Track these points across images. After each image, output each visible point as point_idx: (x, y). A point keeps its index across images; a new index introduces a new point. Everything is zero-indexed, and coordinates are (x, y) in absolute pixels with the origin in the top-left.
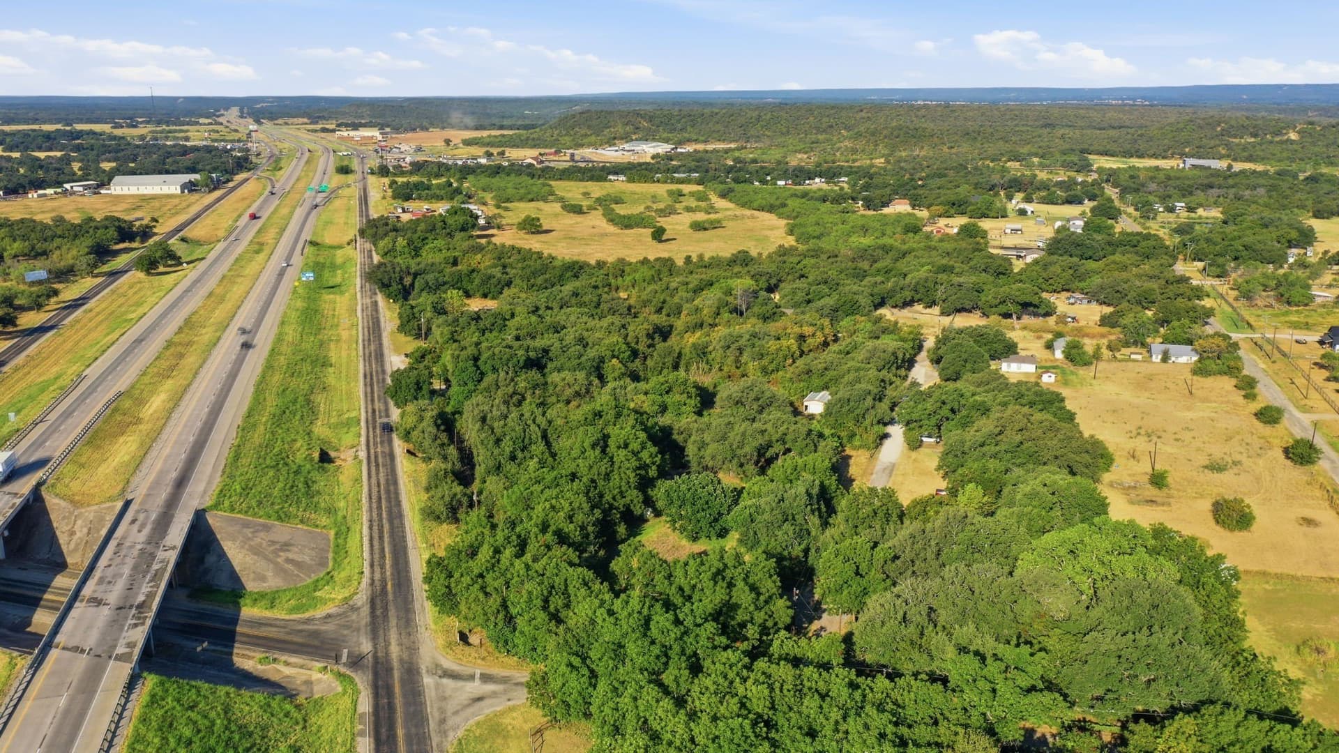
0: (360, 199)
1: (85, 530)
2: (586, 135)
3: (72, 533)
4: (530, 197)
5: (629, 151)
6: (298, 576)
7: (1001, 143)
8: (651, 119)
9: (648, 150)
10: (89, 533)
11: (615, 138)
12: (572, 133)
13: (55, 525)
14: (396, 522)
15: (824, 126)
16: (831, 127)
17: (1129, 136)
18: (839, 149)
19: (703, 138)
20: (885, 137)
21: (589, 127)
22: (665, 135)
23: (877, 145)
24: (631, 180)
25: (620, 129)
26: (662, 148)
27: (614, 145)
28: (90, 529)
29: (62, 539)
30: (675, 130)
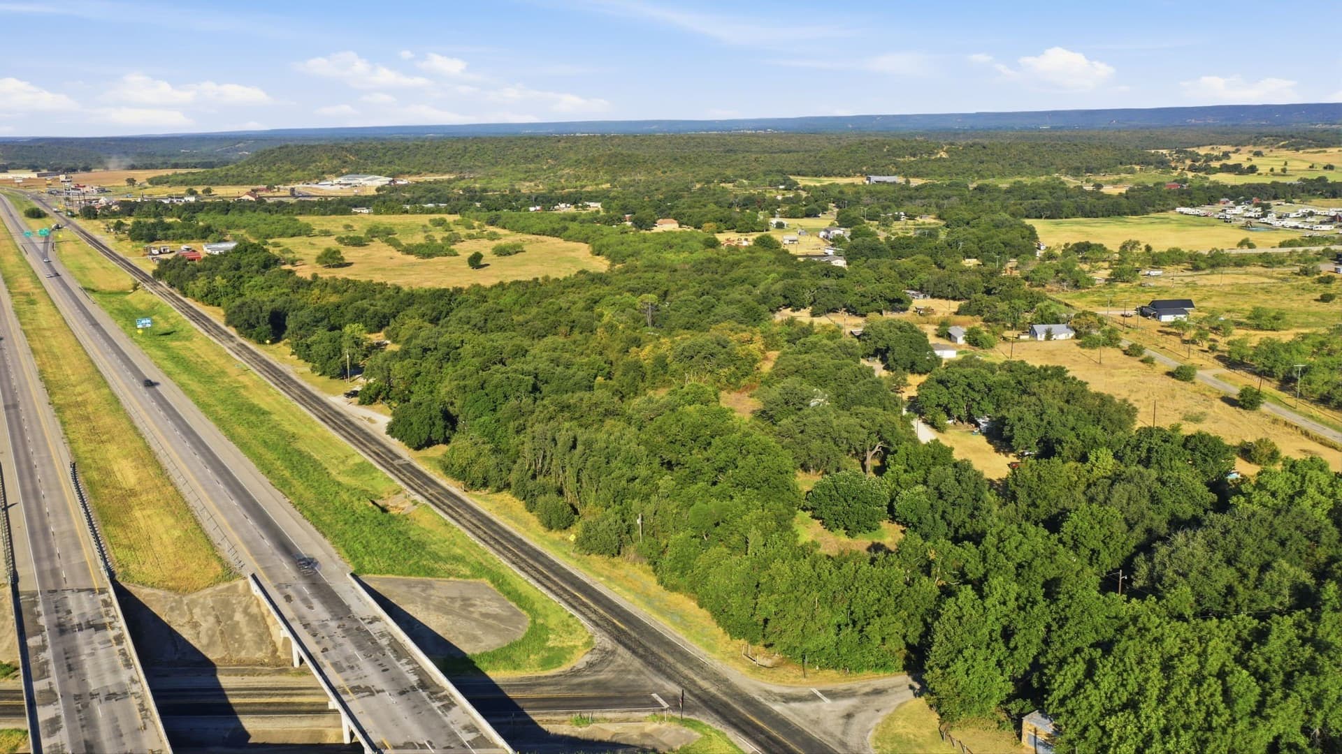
0: (88, 241)
1: (211, 619)
2: (291, 171)
3: (195, 625)
4: (291, 231)
5: (346, 185)
6: (507, 630)
7: (706, 167)
8: (357, 153)
9: (371, 184)
10: (219, 622)
11: (323, 173)
12: (274, 168)
13: (165, 619)
14: (541, 559)
15: (531, 155)
16: (538, 156)
17: (812, 159)
18: (561, 177)
19: (415, 170)
20: (604, 164)
21: (292, 162)
22: (376, 168)
23: (598, 171)
24: (377, 212)
25: (326, 163)
26: (382, 181)
27: (324, 179)
28: (217, 617)
29: (187, 633)
30: (383, 162)
